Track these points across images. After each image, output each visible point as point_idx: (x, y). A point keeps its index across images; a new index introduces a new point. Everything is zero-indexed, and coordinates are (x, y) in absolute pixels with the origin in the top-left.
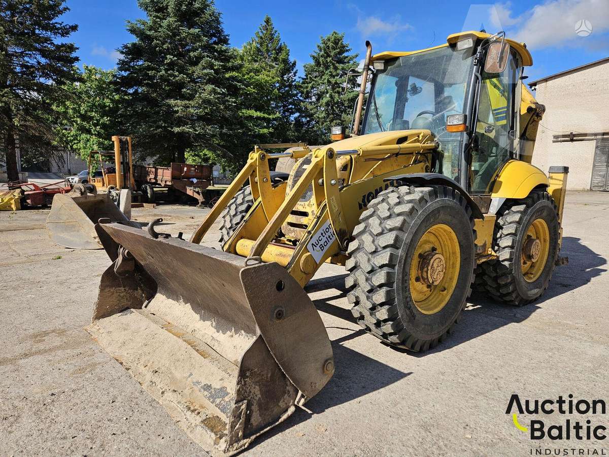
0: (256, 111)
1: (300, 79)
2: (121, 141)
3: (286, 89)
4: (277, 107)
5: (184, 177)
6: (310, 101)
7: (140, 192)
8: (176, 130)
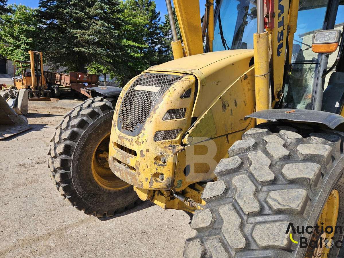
0: (133, 42)
1: (162, 23)
2: (34, 54)
3: (154, 29)
4: (147, 40)
5: (79, 82)
6: (168, 37)
7: (49, 90)
8: (76, 49)
